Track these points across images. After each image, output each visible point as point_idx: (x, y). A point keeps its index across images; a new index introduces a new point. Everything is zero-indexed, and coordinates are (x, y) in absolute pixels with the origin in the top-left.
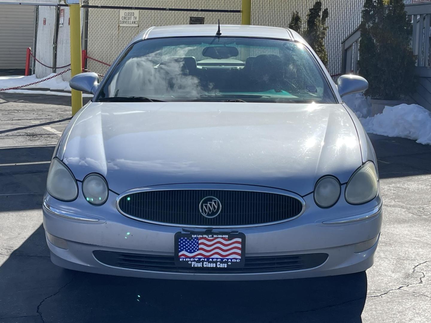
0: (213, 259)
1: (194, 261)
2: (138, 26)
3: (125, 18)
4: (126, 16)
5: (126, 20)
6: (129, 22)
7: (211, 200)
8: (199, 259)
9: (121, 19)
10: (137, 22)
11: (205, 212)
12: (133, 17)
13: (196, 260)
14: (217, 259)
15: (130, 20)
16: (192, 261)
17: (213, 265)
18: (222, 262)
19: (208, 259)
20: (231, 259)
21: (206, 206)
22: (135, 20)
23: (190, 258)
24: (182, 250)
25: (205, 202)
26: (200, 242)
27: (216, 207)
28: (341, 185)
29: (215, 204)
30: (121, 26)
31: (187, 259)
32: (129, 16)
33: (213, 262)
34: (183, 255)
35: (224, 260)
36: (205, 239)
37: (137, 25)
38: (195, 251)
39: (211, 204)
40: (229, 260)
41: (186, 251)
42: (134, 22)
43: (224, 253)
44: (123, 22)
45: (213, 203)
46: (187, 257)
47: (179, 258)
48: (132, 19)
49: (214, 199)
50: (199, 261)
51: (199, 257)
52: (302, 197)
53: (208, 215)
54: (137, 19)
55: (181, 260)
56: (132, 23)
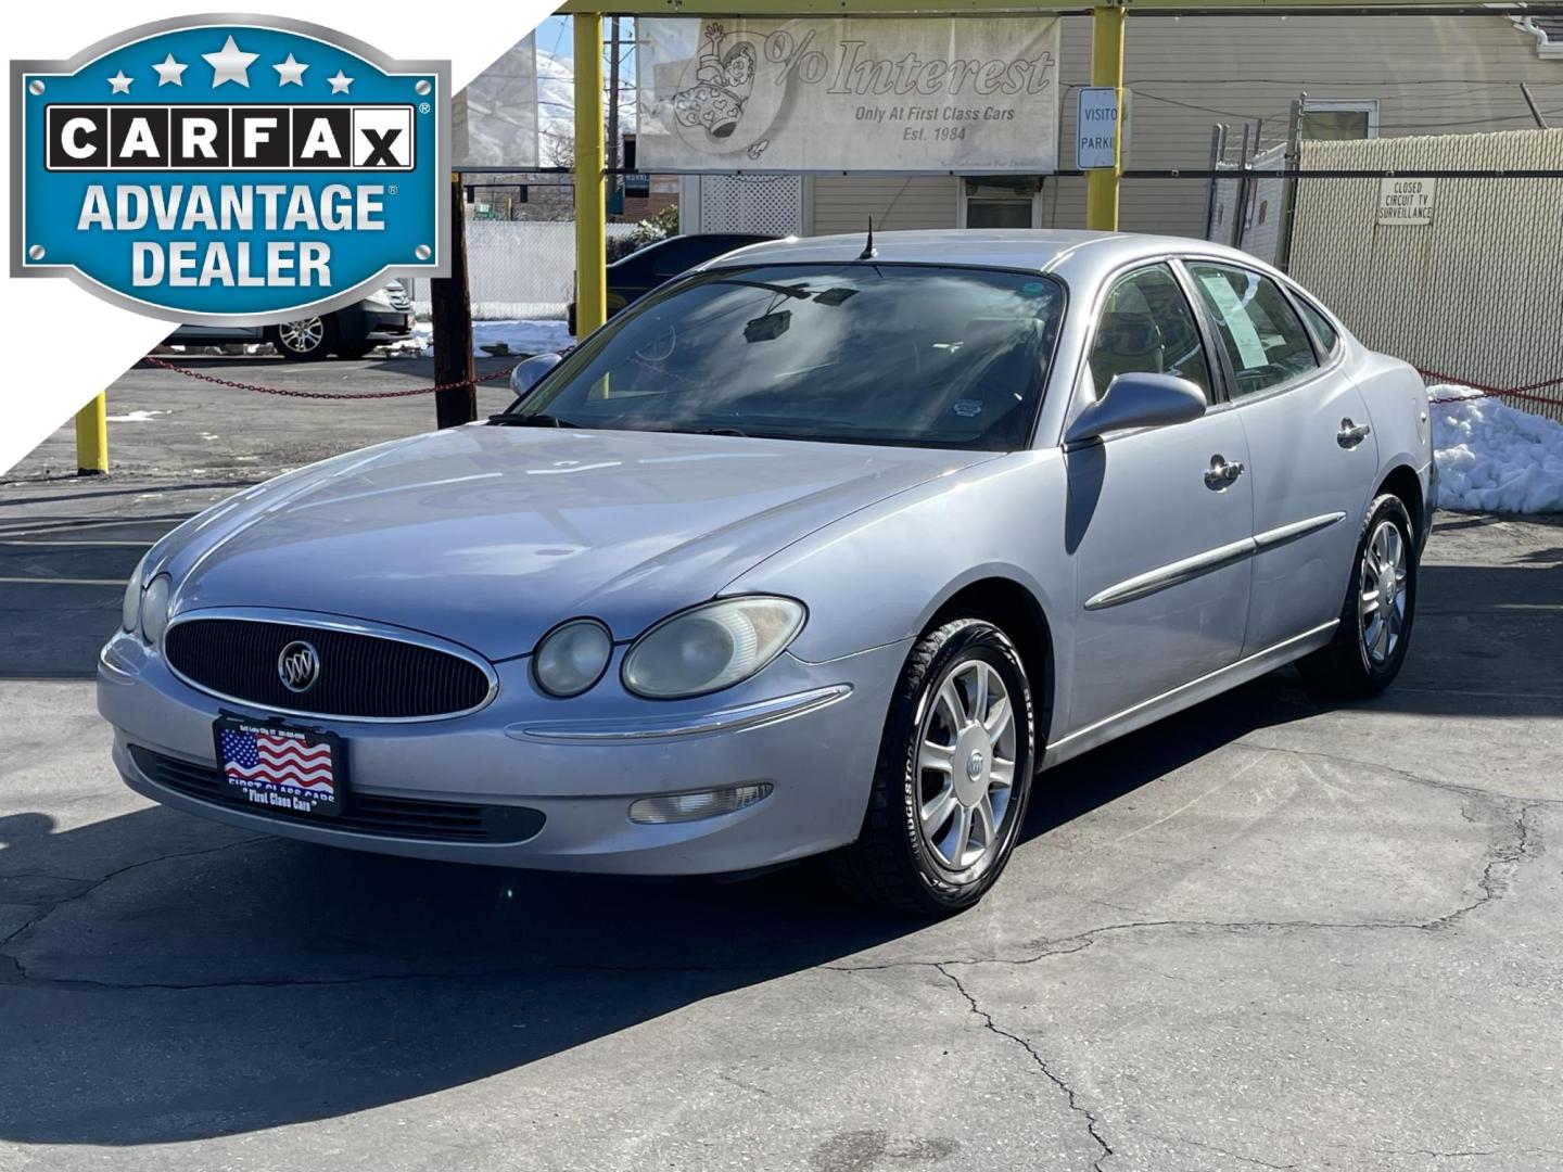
0: (287, 787)
1: (254, 787)
2: (1431, 224)
3: (1394, 200)
4: (1398, 194)
5: (1397, 206)
6: (1404, 211)
7: (299, 649)
8: (264, 784)
9: (1383, 205)
10: (1426, 213)
11: (289, 678)
12: (1417, 195)
13: (258, 785)
14: (294, 788)
15: (1407, 207)
16: (249, 788)
17: (285, 803)
18: (302, 798)
19: (279, 787)
20: (319, 793)
21: (290, 663)
22: (1422, 206)
23: (247, 779)
24: (230, 760)
25: (290, 654)
26: (260, 742)
27: (308, 668)
28: (614, 644)
29: (309, 661)
30: (1385, 223)
31: (242, 782)
32: (1407, 194)
33: (286, 795)
34: (233, 770)
35: (306, 794)
36: (268, 738)
37: (1427, 221)
38: (253, 765)
39: (298, 659)
40: (316, 796)
41: (238, 761)
42: (1420, 213)
43: (306, 778)
44: (1389, 213)
45: (303, 657)
46: (241, 777)
47: (225, 776)
48: (1416, 204)
49: (308, 649)
50: (261, 790)
51: (263, 779)
52: (492, 663)
53: (295, 684)
54: (1430, 203)
55: (231, 781)
56: (1415, 214)
